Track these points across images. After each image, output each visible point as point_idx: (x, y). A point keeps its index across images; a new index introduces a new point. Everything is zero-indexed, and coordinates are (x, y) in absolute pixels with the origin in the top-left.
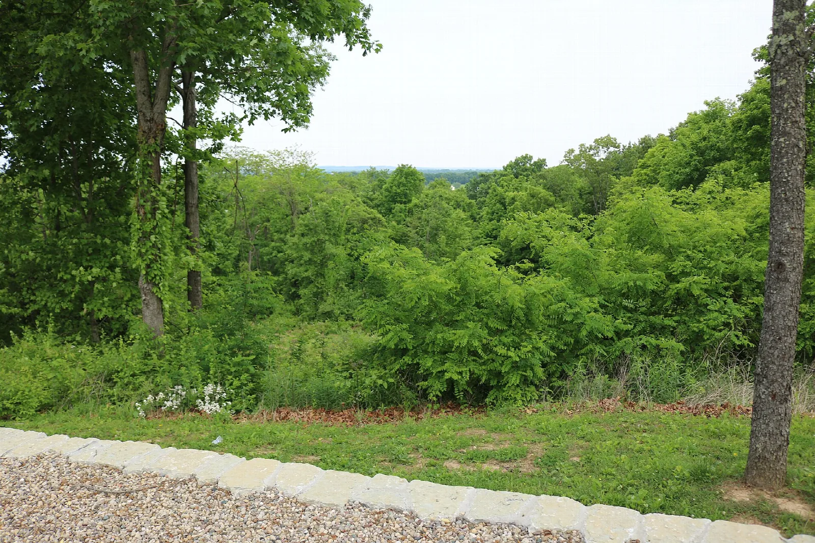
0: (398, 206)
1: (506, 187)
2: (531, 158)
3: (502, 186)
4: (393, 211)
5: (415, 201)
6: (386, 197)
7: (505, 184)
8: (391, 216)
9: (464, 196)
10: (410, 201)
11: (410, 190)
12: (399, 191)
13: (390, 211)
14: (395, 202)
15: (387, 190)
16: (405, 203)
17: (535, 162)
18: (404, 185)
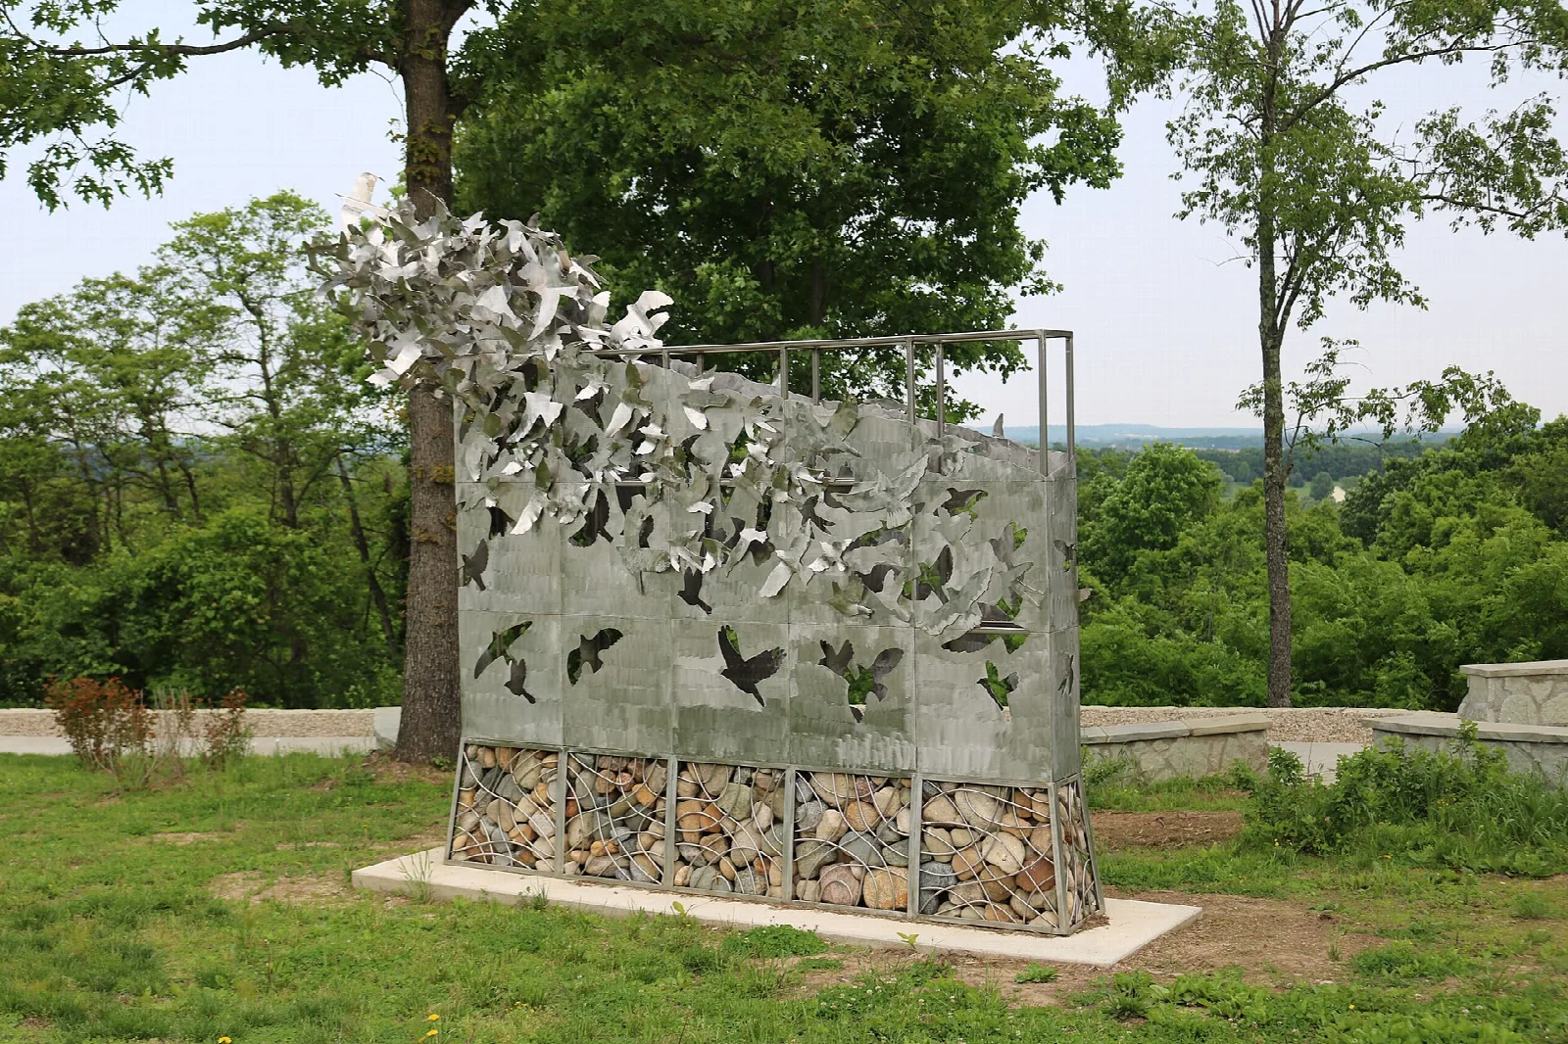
0: (1144, 557)
1: (1437, 503)
2: (1536, 413)
3: (1428, 501)
4: (1132, 569)
5: (1186, 541)
6: (1110, 530)
7: (1435, 493)
8: (1125, 581)
9: (1333, 527)
10: (1174, 543)
11: (1178, 511)
12: (1145, 514)
13: (1124, 569)
14: (1136, 542)
15: (1113, 511)
16: (1165, 546)
17: (1548, 427)
18: (1162, 498)
